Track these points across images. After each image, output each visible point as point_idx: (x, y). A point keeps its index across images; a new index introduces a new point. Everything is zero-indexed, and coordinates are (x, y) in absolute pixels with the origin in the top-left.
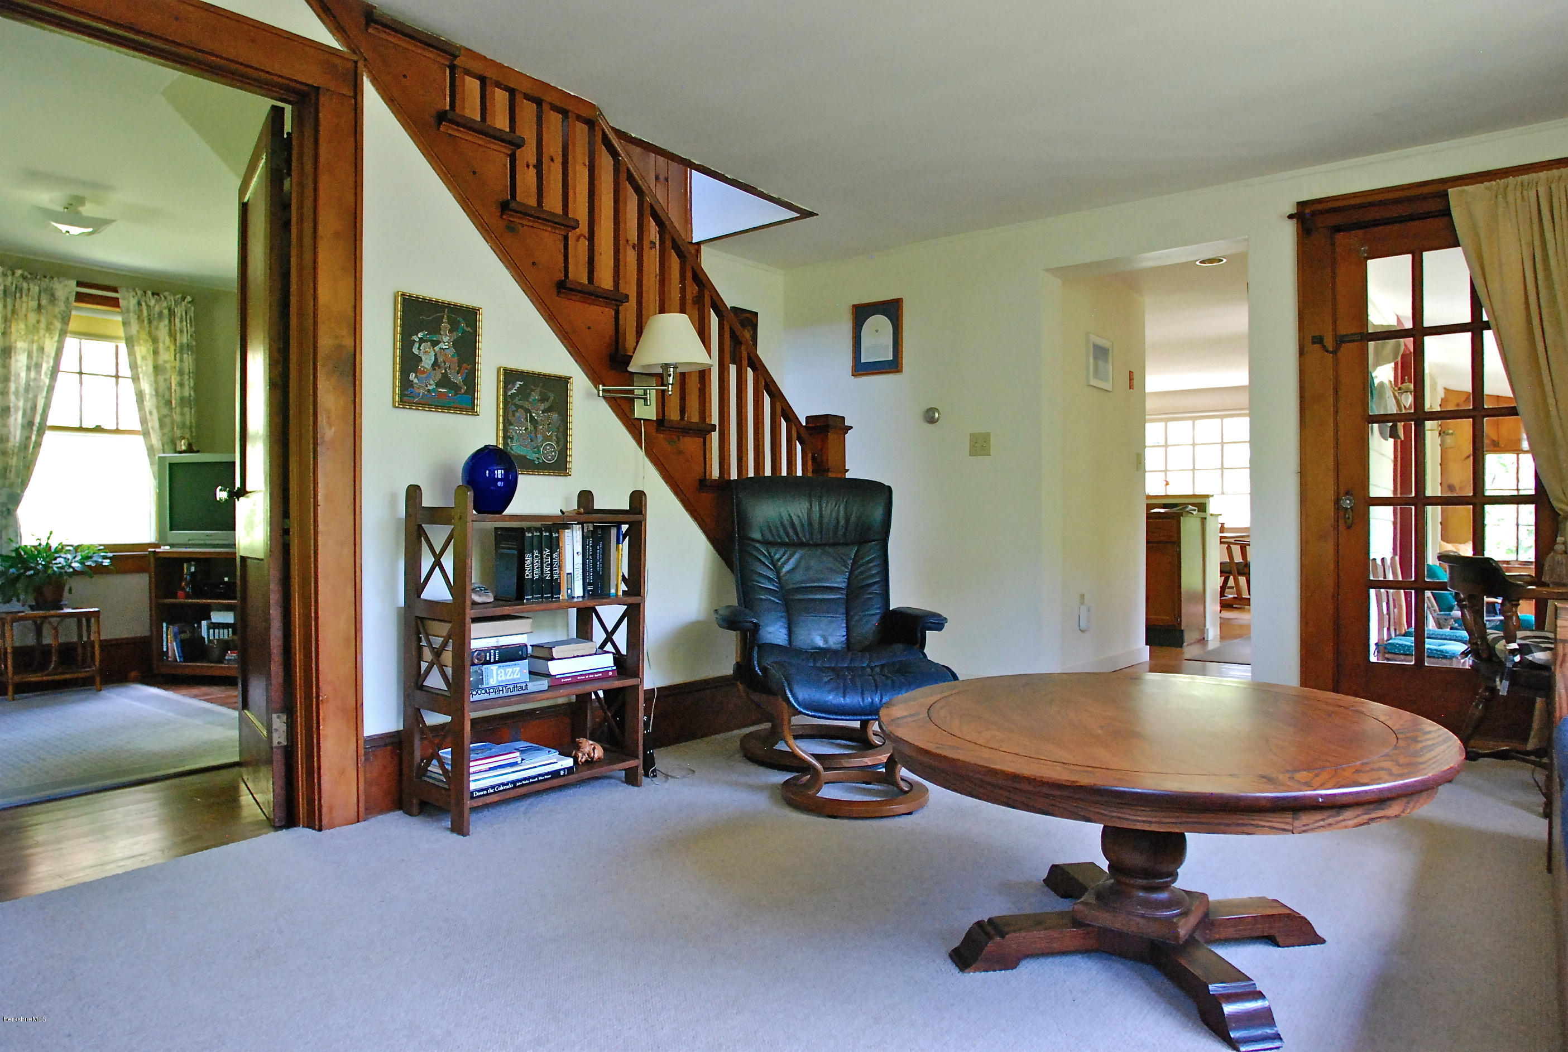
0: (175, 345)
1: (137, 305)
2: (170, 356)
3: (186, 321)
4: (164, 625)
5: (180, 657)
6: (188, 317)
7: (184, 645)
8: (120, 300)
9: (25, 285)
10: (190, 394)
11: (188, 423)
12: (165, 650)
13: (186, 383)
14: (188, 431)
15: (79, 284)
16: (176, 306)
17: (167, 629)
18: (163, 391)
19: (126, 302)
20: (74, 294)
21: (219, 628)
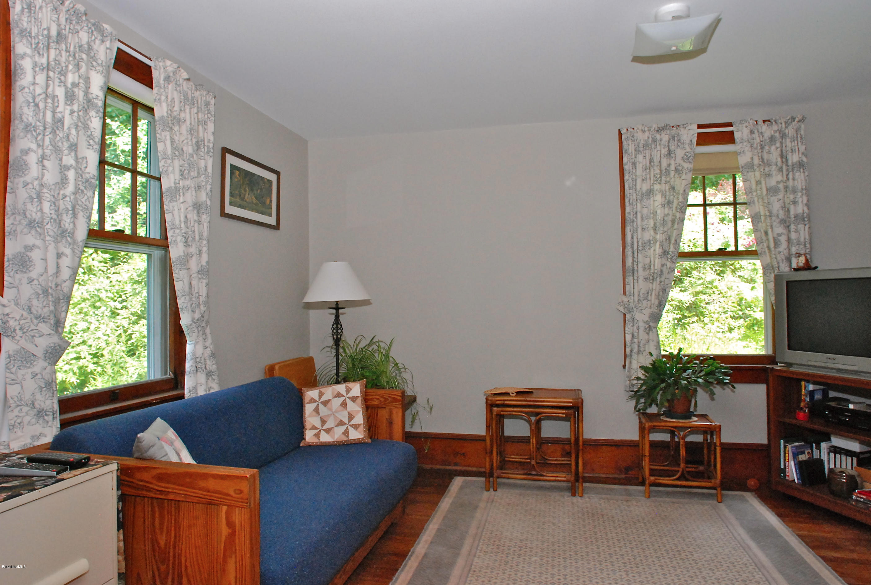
0: (787, 166)
1: (749, 134)
2: (783, 177)
3: (797, 140)
4: (782, 441)
5: (798, 479)
6: (799, 136)
7: (800, 466)
8: (735, 133)
9: (658, 137)
10: (803, 211)
11: (802, 239)
12: (782, 467)
13: (800, 200)
14: (802, 247)
15: (700, 127)
16: (786, 127)
17: (785, 447)
18: (778, 210)
19: (740, 133)
20: (696, 135)
21: (840, 454)
